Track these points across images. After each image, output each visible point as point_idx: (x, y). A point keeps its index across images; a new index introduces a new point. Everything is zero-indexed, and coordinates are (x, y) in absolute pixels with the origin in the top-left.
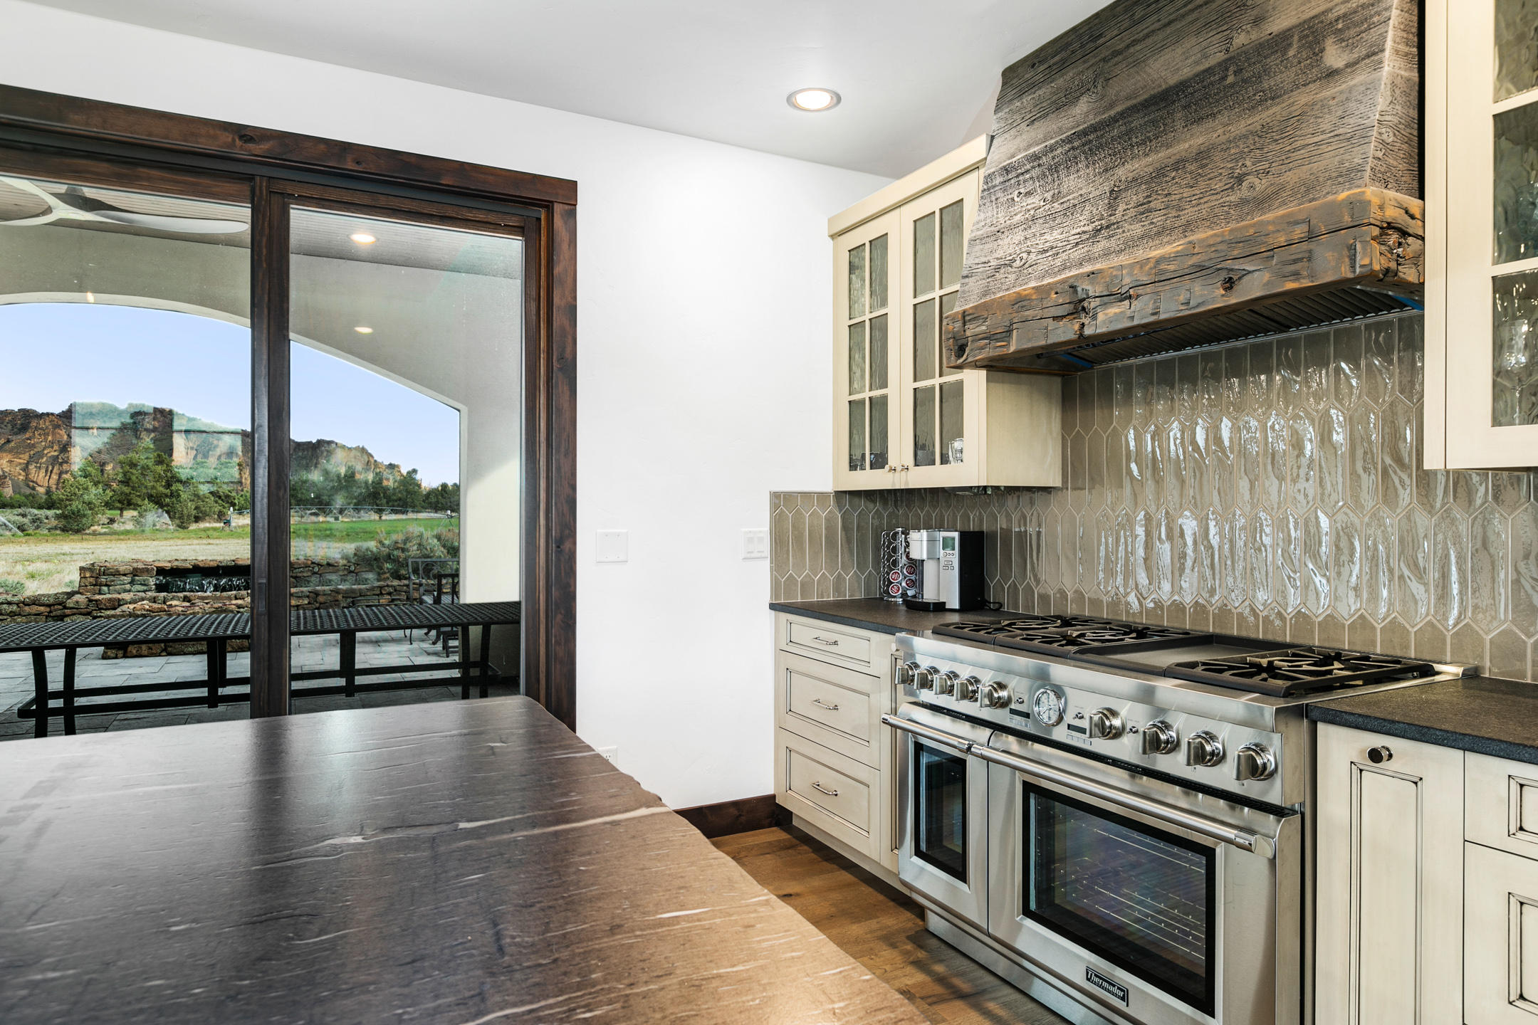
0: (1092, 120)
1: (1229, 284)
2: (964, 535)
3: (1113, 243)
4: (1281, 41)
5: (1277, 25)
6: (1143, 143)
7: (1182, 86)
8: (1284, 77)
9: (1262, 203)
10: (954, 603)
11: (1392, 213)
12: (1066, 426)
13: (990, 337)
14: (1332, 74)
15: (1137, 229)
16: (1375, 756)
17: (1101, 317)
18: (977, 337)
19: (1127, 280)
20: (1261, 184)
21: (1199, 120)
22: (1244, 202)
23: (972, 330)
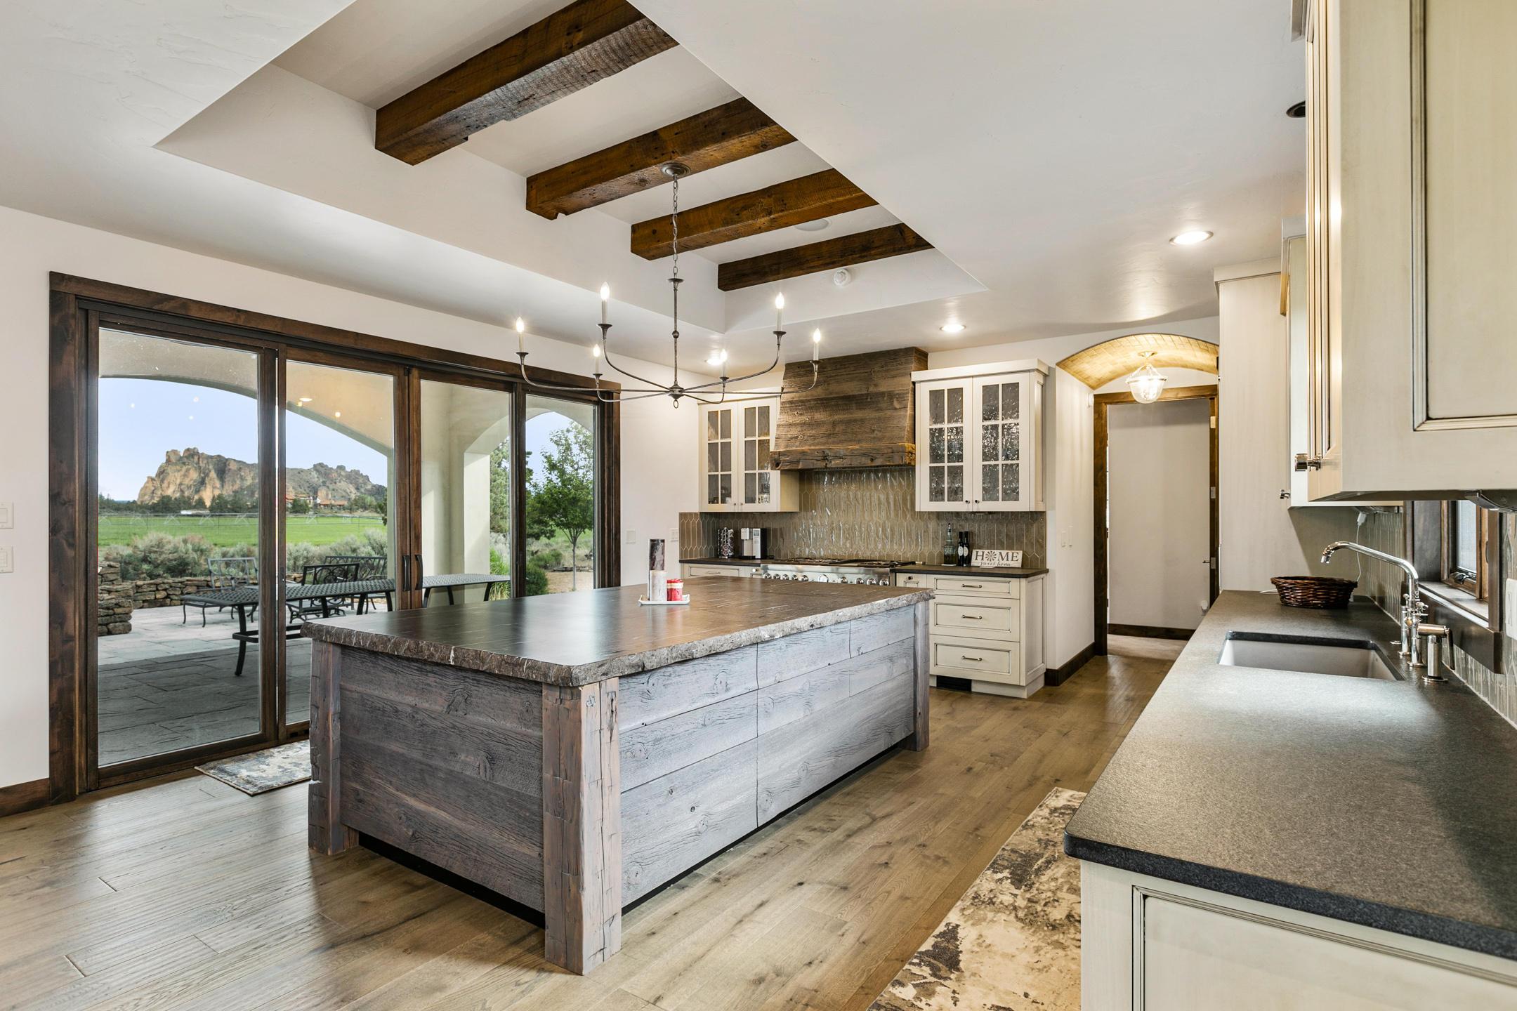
0: (823, 396)
1: (872, 460)
2: (762, 529)
3: (835, 440)
4: (882, 394)
5: (881, 389)
6: (844, 410)
7: (854, 396)
8: (884, 405)
9: (880, 439)
10: (759, 556)
11: (910, 449)
12: (801, 490)
13: (791, 462)
14: (896, 409)
15: (843, 437)
16: (910, 578)
17: (833, 462)
18: (785, 461)
19: (842, 453)
20: (879, 434)
21: (860, 409)
22: (874, 438)
23: (782, 458)
